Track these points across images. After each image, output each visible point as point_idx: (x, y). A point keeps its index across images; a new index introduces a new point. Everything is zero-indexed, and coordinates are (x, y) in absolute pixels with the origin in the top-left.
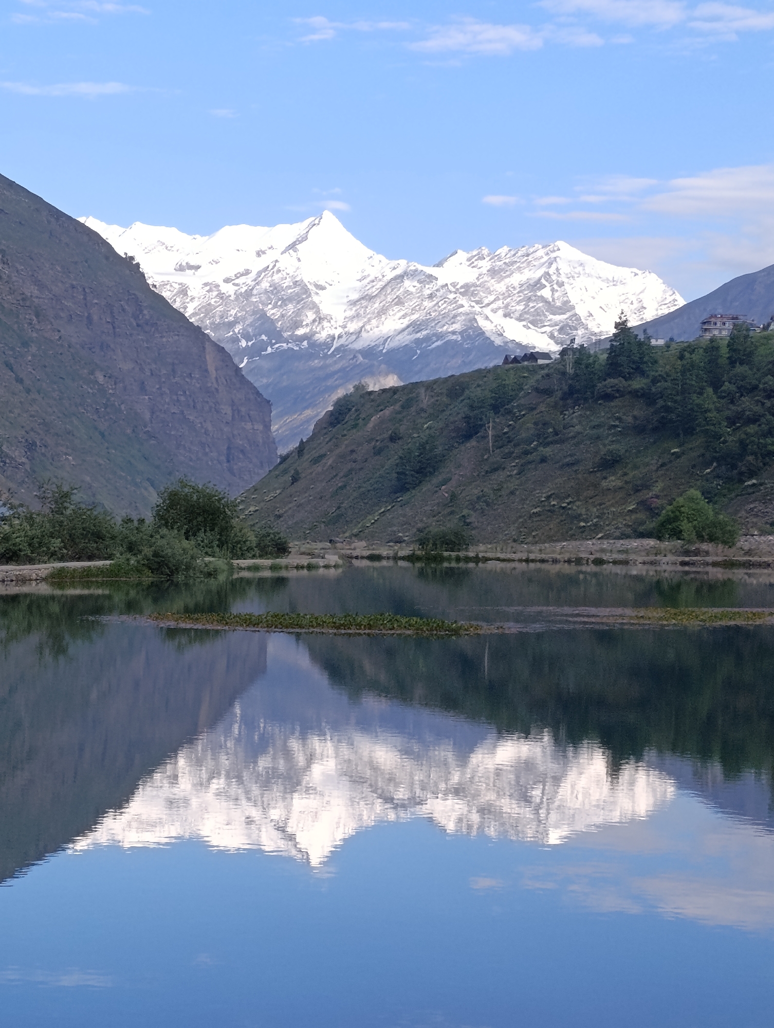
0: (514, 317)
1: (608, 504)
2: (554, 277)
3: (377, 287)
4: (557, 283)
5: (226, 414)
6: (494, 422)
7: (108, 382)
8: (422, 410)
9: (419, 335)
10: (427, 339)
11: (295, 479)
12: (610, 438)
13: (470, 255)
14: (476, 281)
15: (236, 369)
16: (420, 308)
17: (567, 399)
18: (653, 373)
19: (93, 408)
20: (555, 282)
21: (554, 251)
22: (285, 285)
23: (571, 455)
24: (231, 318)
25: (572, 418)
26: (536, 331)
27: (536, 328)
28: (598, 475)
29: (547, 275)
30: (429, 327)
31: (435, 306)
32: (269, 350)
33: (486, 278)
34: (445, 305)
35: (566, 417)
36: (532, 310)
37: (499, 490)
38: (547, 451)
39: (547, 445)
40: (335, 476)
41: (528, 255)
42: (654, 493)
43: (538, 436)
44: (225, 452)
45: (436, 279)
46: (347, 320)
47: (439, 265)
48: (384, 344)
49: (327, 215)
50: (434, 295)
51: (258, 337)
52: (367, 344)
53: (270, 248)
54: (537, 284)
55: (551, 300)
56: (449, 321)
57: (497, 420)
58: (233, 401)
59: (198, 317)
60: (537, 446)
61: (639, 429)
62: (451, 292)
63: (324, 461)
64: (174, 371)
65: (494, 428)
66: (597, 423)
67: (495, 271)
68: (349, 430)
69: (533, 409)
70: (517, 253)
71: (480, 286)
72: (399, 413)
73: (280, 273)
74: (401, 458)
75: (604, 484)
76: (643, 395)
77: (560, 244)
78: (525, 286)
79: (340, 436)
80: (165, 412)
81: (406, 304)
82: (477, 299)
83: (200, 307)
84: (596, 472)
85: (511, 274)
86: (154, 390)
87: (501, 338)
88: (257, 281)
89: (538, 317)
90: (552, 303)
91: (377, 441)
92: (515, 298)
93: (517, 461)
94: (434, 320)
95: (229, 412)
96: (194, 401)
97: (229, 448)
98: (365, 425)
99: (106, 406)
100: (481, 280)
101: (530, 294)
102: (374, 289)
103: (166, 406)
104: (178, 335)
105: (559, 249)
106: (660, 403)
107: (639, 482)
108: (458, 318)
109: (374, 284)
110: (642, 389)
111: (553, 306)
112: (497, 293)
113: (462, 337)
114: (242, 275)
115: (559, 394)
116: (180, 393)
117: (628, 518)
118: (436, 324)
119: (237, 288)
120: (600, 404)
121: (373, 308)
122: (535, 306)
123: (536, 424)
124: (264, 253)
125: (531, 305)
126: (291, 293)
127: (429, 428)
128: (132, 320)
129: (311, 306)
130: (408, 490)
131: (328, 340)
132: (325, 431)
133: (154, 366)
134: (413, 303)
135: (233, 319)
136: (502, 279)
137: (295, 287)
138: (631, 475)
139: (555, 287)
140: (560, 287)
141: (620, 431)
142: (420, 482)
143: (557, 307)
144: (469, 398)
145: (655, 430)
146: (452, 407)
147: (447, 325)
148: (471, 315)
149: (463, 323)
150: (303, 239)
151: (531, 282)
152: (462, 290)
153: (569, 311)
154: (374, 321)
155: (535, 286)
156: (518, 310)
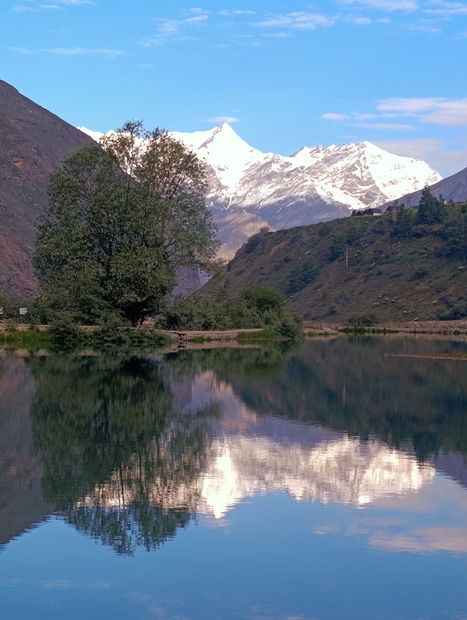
0: (338, 187)
1: (420, 300)
2: (362, 163)
3: (256, 169)
4: (365, 167)
6: (349, 250)
8: (303, 243)
9: (280, 198)
10: (286, 200)
11: (226, 285)
12: (420, 260)
13: (311, 150)
14: (315, 165)
16: (281, 182)
17: (393, 237)
18: (446, 221)
20: (363, 166)
21: (363, 147)
23: (396, 271)
25: (397, 248)
26: (352, 196)
27: (352, 194)
28: (414, 283)
29: (358, 162)
30: (287, 194)
31: (290, 180)
33: (321, 164)
34: (296, 180)
35: (393, 247)
36: (349, 183)
37: (353, 291)
38: (382, 268)
39: (381, 264)
41: (347, 150)
42: (449, 293)
43: (376, 259)
45: (291, 164)
46: (237, 189)
47: (293, 156)
48: (260, 203)
49: (225, 126)
50: (290, 174)
52: (249, 204)
53: (191, 146)
54: (352, 167)
55: (360, 177)
56: (299, 190)
57: (351, 249)
60: (375, 265)
61: (439, 255)
62: (300, 172)
63: (244, 274)
65: (349, 254)
66: (412, 252)
67: (327, 159)
68: (259, 255)
69: (372, 243)
70: (340, 148)
71: (317, 169)
72: (289, 245)
74: (292, 272)
75: (418, 287)
76: (440, 234)
77: (366, 143)
78: (345, 169)
79: (253, 259)
81: (273, 180)
82: (316, 176)
84: (412, 280)
85: (336, 162)
87: (330, 200)
89: (353, 188)
90: (361, 179)
91: (277, 262)
92: (338, 176)
93: (363, 274)
94: (290, 189)
98: (268, 252)
100: (318, 165)
101: (348, 173)
102: (253, 171)
105: (365, 147)
106: (451, 239)
107: (439, 287)
108: (304, 188)
109: (253, 167)
110: (440, 231)
111: (362, 181)
112: (328, 173)
113: (307, 199)
115: (389, 233)
117: (433, 308)
118: (291, 192)
120: (414, 240)
121: (253, 182)
122: (351, 181)
123: (375, 252)
125: (349, 180)
127: (309, 254)
129: (216, 180)
130: (297, 291)
131: (226, 201)
132: (242, 256)
134: (277, 179)
136: (332, 164)
138: (434, 282)
139: (363, 169)
140: (366, 169)
141: (426, 256)
142: (304, 286)
143: (364, 181)
144: (333, 236)
145: (448, 255)
146: (322, 241)
147: (298, 192)
148: (312, 186)
149: (308, 191)
150: (211, 140)
151: (349, 166)
152: (307, 171)
153: (371, 184)
154: (253, 190)
155: (351, 168)
156: (340, 183)
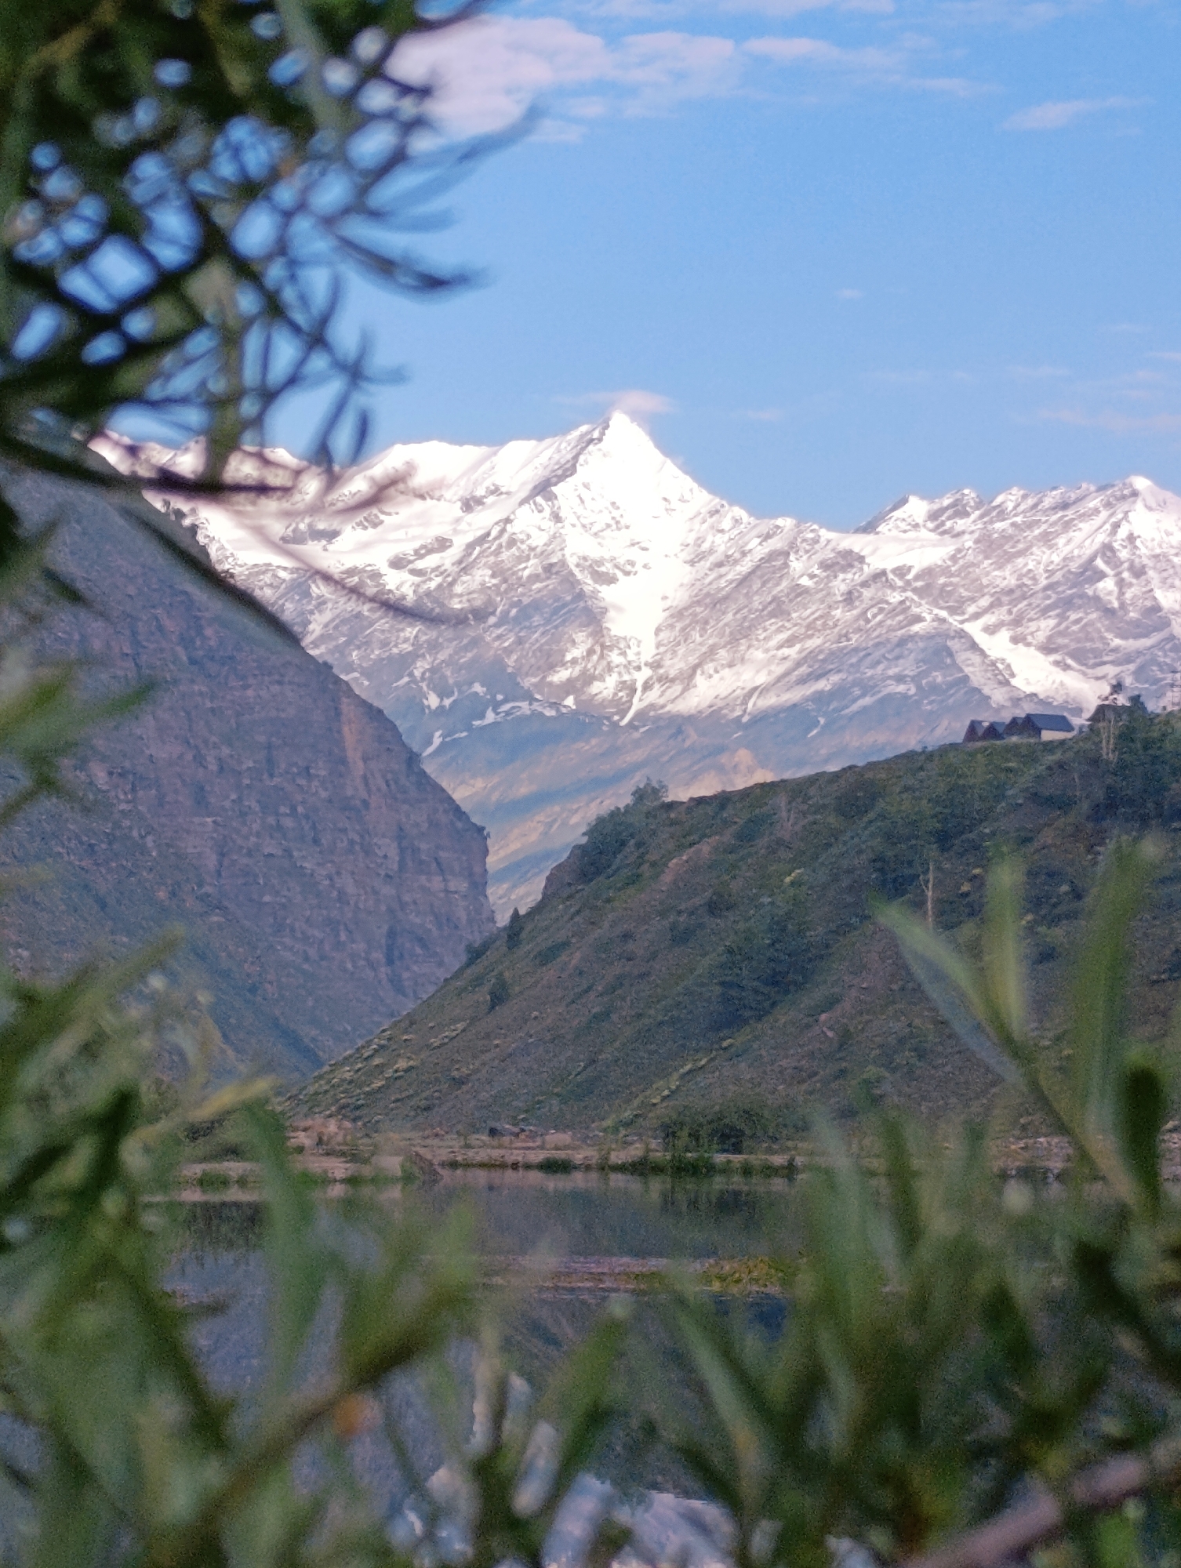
0: (1035, 642)
2: (1124, 554)
3: (729, 577)
4: (1131, 568)
5: (385, 857)
6: (939, 869)
7: (117, 786)
8: (780, 842)
9: (822, 685)
10: (840, 692)
11: (498, 998)
13: (936, 507)
14: (949, 563)
15: (410, 758)
16: (825, 624)
17: (1102, 818)
19: (81, 843)
20: (1126, 565)
21: (1124, 498)
22: (526, 573)
24: (405, 646)
26: (1084, 674)
27: (1083, 668)
28: (1168, 989)
29: (1107, 550)
30: (846, 667)
31: (857, 619)
32: (490, 717)
33: (970, 557)
34: (879, 618)
36: (1076, 628)
38: (1056, 935)
39: (1057, 920)
40: (586, 991)
41: (1065, 507)
43: (1038, 901)
44: (383, 941)
45: (862, 560)
46: (662, 649)
47: (870, 528)
48: (745, 702)
49: (619, 421)
50: (856, 594)
51: (465, 688)
52: (707, 703)
53: (492, 493)
54: (1085, 570)
55: (1116, 605)
56: (890, 652)
57: (947, 866)
58: (401, 829)
59: (334, 643)
60: (1034, 923)
62: (893, 587)
63: (564, 958)
64: (270, 761)
65: (938, 884)
67: (992, 542)
68: (620, 889)
69: (1025, 841)
70: (1040, 501)
71: (958, 576)
72: (730, 850)
73: (514, 549)
74: (730, 951)
77: (1138, 481)
78: (1058, 576)
79: (599, 902)
80: (250, 854)
81: (794, 615)
82: (952, 603)
83: (337, 621)
85: (1028, 549)
86: (227, 804)
87: (1004, 689)
88: (463, 565)
89: (1088, 645)
90: (1120, 612)
91: (680, 913)
92: (1035, 601)
94: (856, 650)
95: (393, 852)
96: (314, 827)
97: (392, 934)
98: (656, 877)
99: (111, 839)
100: (961, 562)
101: (1069, 592)
102: (722, 583)
103: (253, 839)
104: (280, 683)
105: (1133, 495)
108: (910, 645)
109: (723, 570)
111: (1122, 619)
112: (998, 589)
113: (919, 687)
114: (430, 551)
116: (283, 809)
118: (861, 660)
119: (417, 579)
121: (722, 624)
122: (1081, 619)
123: (1033, 874)
124: (479, 502)
125: (1073, 616)
126: (540, 590)
127: (796, 884)
128: (180, 650)
129: (583, 618)
130: (746, 1022)
131: (620, 694)
132: (566, 892)
133: (228, 752)
134: (812, 610)
135: (410, 648)
136: (1010, 558)
137: (548, 578)
139: (1126, 576)
140: (1137, 577)
142: (774, 1004)
143: (1129, 622)
144: (885, 818)
146: (846, 837)
147: (886, 663)
148: (939, 640)
149: (922, 656)
150: (568, 470)
151: (1074, 566)
152: (919, 584)
153: (1157, 629)
154: (722, 653)
155: (1082, 574)
156: (1045, 627)
